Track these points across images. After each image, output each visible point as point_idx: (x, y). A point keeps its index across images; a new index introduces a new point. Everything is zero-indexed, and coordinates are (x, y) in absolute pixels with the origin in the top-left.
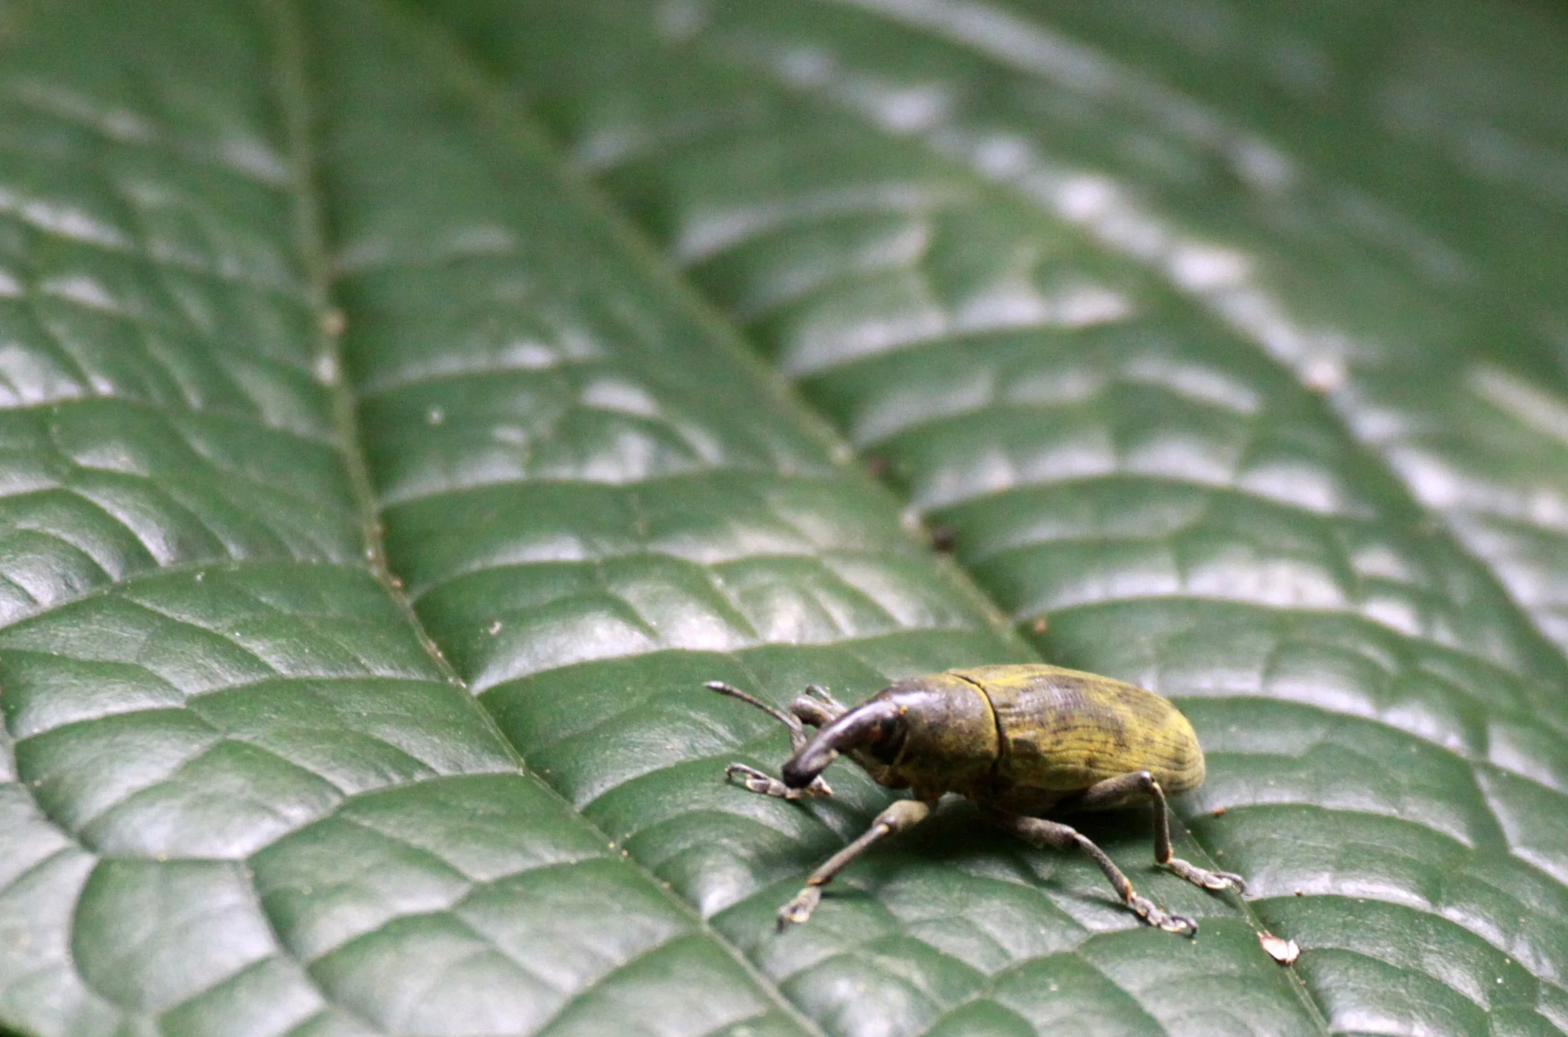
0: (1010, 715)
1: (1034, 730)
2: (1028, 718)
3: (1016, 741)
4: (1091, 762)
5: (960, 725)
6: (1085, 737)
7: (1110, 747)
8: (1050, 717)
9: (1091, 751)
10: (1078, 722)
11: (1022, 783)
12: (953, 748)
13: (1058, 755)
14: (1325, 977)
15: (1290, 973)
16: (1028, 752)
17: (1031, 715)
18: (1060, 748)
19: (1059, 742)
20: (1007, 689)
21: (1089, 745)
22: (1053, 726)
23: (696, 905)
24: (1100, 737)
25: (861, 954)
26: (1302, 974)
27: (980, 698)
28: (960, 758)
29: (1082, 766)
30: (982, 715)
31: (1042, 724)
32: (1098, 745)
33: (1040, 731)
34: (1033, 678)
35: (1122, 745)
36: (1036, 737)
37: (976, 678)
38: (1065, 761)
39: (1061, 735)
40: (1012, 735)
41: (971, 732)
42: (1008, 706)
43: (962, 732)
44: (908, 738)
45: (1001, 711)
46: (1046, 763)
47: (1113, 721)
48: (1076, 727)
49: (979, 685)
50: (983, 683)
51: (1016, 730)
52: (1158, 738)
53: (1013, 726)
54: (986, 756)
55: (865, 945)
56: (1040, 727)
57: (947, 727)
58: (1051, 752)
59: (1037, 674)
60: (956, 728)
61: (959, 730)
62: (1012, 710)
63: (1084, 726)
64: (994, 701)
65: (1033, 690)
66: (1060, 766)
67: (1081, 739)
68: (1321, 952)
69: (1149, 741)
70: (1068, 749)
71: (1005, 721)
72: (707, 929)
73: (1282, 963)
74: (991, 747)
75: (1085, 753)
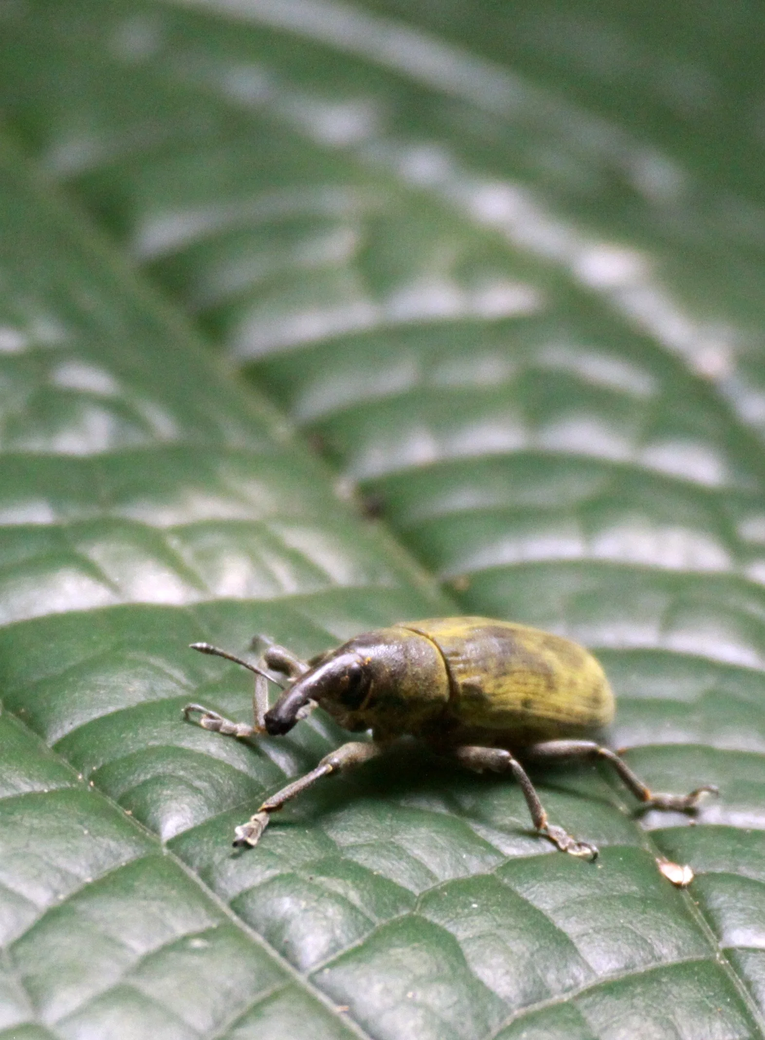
0: (458, 663)
1: (479, 675)
2: (473, 665)
3: (465, 686)
4: (526, 703)
5: (417, 672)
6: (521, 680)
7: (542, 689)
8: (492, 664)
9: (526, 693)
10: (516, 668)
11: (468, 723)
12: (412, 693)
13: (499, 697)
14: (717, 898)
15: (686, 896)
16: (474, 695)
17: (476, 662)
18: (501, 691)
19: (500, 686)
20: (453, 640)
21: (523, 688)
22: (494, 671)
23: (156, 830)
24: (532, 680)
25: (303, 874)
26: (697, 895)
27: (431, 648)
28: (416, 702)
29: (519, 707)
30: (435, 663)
31: (485, 670)
32: (530, 688)
33: (484, 676)
34: (473, 628)
35: (551, 687)
36: (481, 682)
37: (423, 629)
38: (504, 703)
39: (502, 680)
40: (461, 680)
41: (426, 678)
42: (456, 654)
43: (419, 679)
44: (372, 686)
45: (450, 659)
46: (491, 705)
47: (543, 665)
48: (514, 672)
49: (427, 637)
50: (431, 634)
51: (464, 676)
52: (580, 680)
53: (461, 672)
54: (439, 700)
55: (306, 866)
56: (483, 673)
57: (406, 674)
58: (494, 695)
59: (475, 625)
60: (414, 675)
61: (416, 676)
62: (460, 658)
63: (520, 671)
64: (444, 650)
65: (475, 640)
66: (501, 707)
67: (517, 683)
68: (713, 876)
69: (572, 684)
70: (507, 692)
71: (455, 668)
72: (165, 851)
73: (678, 886)
74: (444, 691)
75: (521, 695)
